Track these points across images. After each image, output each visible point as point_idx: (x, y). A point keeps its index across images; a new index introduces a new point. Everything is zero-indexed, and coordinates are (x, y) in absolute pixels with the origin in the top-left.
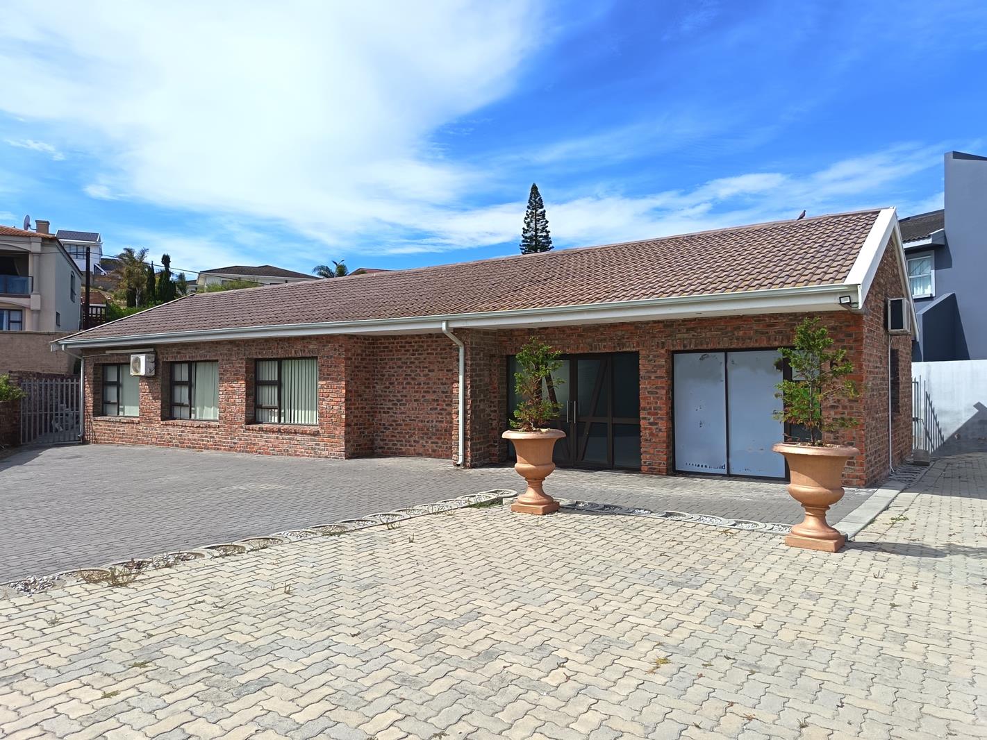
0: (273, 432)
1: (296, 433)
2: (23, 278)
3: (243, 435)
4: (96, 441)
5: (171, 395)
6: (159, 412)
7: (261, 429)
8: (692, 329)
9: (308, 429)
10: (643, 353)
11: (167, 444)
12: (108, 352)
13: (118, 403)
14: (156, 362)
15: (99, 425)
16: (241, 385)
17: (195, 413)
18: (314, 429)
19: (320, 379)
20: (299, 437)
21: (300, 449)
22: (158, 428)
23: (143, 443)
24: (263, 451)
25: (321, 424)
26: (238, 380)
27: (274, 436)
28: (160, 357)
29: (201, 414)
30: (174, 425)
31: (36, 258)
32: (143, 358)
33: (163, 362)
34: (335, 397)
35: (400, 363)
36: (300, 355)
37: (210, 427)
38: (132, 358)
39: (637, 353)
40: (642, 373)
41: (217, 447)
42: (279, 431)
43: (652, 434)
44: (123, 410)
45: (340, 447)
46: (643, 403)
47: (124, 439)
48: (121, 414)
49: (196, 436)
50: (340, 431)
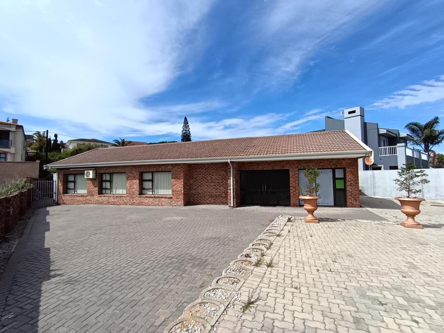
0: (152, 198)
1: (162, 198)
2: (7, 141)
3: (137, 199)
4: (64, 204)
5: (102, 185)
6: (97, 192)
7: (146, 197)
8: (307, 163)
9: (168, 196)
10: (290, 170)
11: (101, 203)
12: (71, 170)
13: (75, 189)
14: (96, 173)
15: (66, 198)
16: (137, 181)
17: (113, 192)
18: (170, 196)
19: (172, 179)
20: (163, 199)
21: (163, 203)
22: (97, 197)
23: (89, 203)
24: (147, 205)
25: (173, 194)
26: (135, 179)
27: (152, 199)
28: (98, 171)
29: (116, 192)
30: (104, 196)
31: (13, 133)
32: (91, 172)
33: (99, 173)
34: (179, 185)
35: (200, 173)
36: (163, 170)
37: (122, 196)
38: (86, 172)
39: (289, 170)
40: (290, 176)
41: (125, 204)
42: (155, 197)
43: (294, 194)
44: (77, 191)
45: (182, 202)
46: (291, 185)
47: (79, 202)
48: (76, 193)
49: (115, 200)
50: (182, 197)
